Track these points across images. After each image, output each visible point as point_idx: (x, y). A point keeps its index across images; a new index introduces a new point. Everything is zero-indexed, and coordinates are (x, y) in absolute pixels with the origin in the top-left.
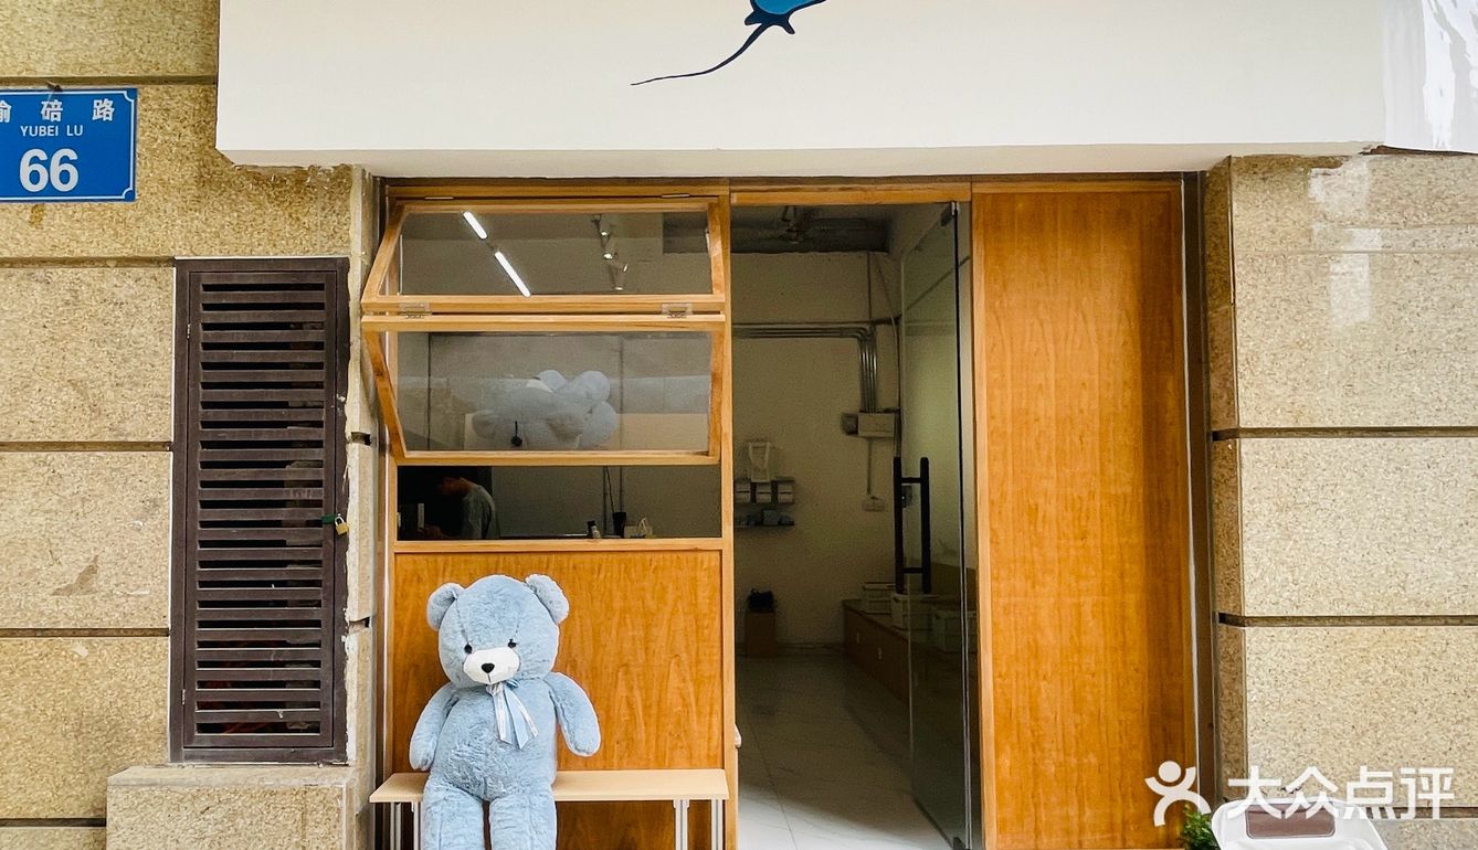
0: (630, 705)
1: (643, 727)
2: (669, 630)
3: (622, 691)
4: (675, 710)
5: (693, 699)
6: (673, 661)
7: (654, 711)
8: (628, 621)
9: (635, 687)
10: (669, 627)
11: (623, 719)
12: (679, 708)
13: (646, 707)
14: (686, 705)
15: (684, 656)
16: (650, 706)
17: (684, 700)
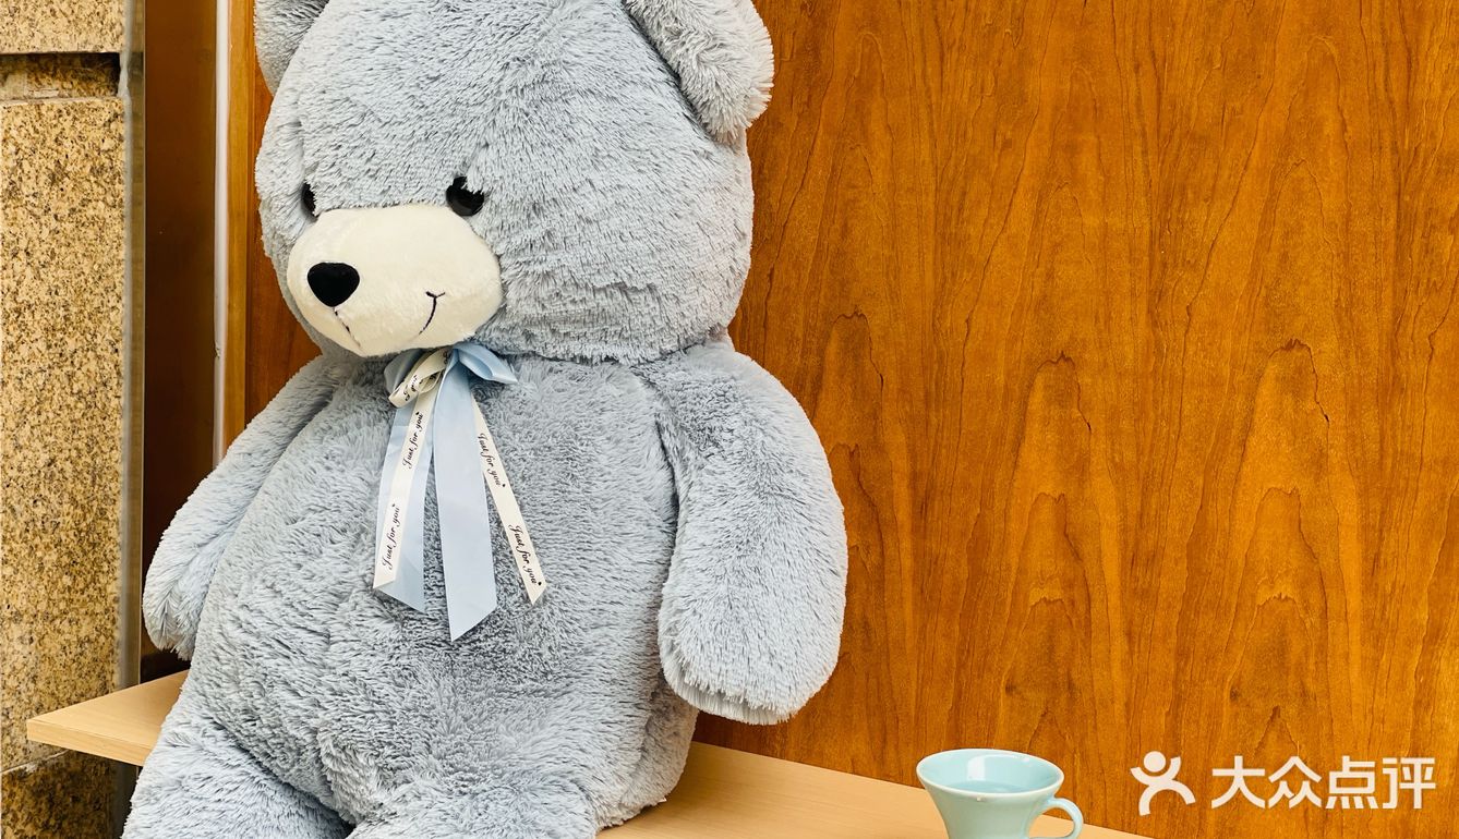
0: (1070, 542)
1: (1119, 645)
2: (1266, 224)
3: (1040, 473)
4: (1263, 595)
5: (1350, 556)
6: (1272, 370)
7: (1172, 580)
8: (1087, 161)
9: (1098, 462)
10: (1270, 205)
11: (1035, 596)
12: (1286, 588)
13: (1138, 559)
14: (1318, 579)
15: (1326, 350)
16: (1153, 558)
17: (1311, 554)
